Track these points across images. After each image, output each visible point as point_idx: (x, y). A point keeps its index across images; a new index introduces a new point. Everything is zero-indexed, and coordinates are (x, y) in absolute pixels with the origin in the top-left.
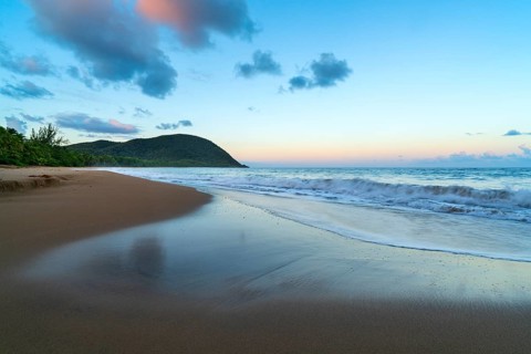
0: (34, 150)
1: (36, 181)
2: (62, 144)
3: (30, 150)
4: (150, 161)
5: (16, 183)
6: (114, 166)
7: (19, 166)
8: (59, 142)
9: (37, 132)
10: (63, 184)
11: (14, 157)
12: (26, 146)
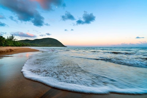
0: (8, 42)
1: (8, 51)
2: (16, 40)
3: (7, 42)
4: (40, 45)
5: (2, 51)
6: (30, 46)
7: (3, 46)
8: (15, 40)
9: (9, 37)
10: (15, 51)
11: (2, 44)
12: (6, 41)
